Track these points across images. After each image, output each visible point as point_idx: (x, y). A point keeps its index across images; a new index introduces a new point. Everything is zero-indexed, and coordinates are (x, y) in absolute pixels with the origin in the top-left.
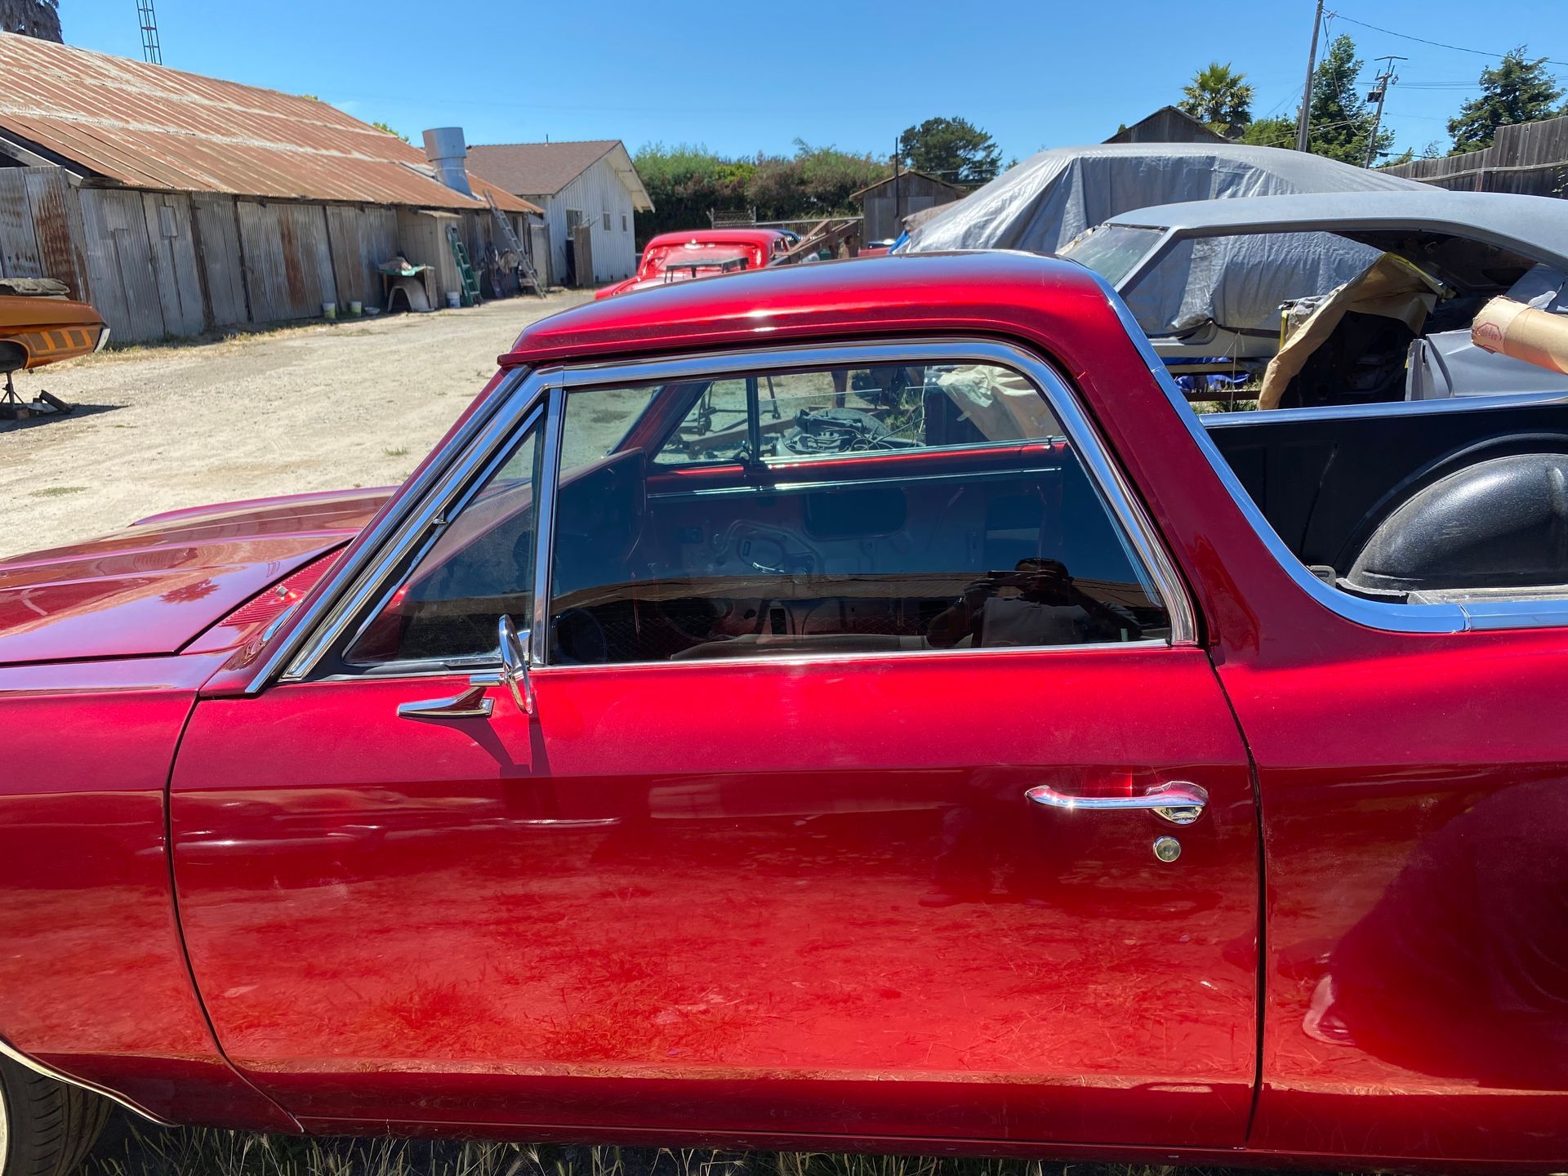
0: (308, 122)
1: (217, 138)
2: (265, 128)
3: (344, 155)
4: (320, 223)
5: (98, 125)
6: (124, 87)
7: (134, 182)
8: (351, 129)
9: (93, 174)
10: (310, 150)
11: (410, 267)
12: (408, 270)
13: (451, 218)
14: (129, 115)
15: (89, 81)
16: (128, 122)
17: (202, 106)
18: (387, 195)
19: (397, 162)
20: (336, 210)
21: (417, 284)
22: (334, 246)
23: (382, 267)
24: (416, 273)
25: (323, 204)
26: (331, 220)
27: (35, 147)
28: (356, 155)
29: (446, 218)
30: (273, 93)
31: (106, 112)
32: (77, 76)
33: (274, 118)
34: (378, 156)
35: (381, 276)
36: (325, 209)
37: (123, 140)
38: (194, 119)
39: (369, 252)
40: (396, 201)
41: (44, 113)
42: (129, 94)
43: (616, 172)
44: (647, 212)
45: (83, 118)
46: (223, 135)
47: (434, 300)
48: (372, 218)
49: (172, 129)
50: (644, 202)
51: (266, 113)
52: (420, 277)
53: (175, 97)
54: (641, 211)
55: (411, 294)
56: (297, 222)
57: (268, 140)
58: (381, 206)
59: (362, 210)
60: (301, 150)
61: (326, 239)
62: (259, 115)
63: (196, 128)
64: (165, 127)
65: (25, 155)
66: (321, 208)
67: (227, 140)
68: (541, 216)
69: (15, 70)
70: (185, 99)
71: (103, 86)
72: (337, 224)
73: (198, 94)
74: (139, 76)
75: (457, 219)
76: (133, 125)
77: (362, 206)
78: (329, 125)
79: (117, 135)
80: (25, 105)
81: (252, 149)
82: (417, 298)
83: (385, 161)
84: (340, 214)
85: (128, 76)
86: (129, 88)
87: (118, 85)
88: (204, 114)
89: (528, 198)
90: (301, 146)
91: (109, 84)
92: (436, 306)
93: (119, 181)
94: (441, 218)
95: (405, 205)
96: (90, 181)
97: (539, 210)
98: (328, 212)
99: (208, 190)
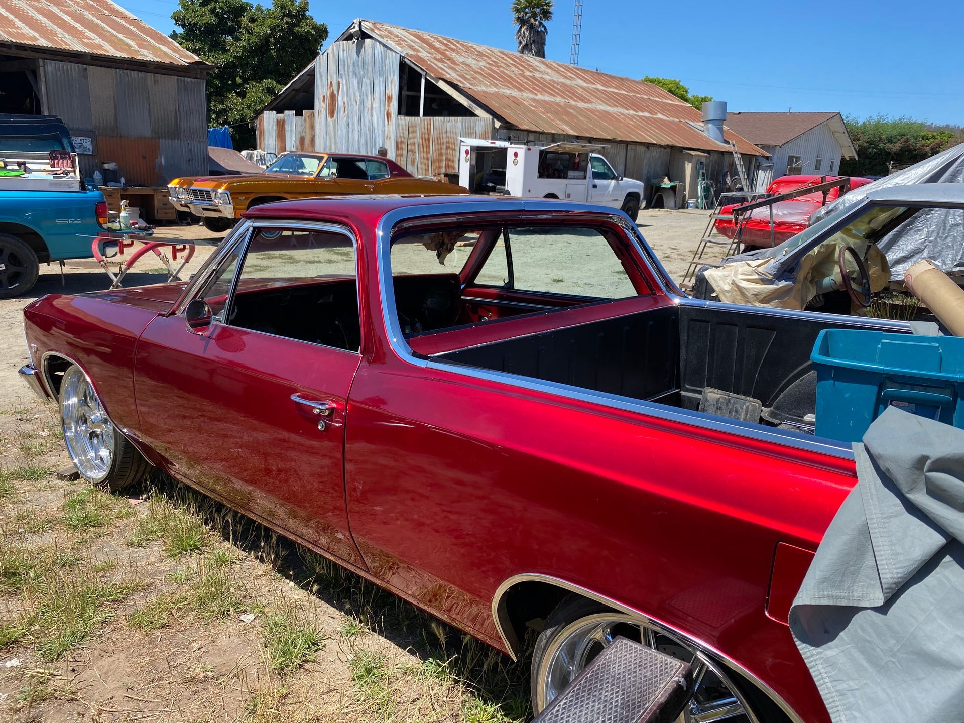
0: (639, 96)
1: (581, 105)
2: (612, 99)
3: (651, 116)
4: (623, 154)
5: (520, 96)
6: (544, 77)
7: (525, 127)
8: (664, 101)
9: (507, 122)
10: (632, 112)
11: (669, 183)
12: (666, 183)
13: (702, 156)
14: (539, 91)
15: (527, 73)
16: (537, 95)
17: (582, 87)
18: (666, 140)
19: (684, 121)
20: (634, 147)
21: (671, 192)
22: (627, 167)
23: (653, 181)
24: (671, 186)
25: (627, 143)
26: (629, 152)
27: (485, 108)
28: (660, 116)
29: (699, 156)
30: (627, 79)
31: (527, 89)
32: (523, 71)
33: (620, 94)
34: (672, 117)
35: (652, 187)
36: (627, 146)
37: (530, 105)
38: (573, 94)
39: (648, 172)
40: (671, 144)
41: (496, 90)
42: (544, 80)
43: (834, 133)
44: (852, 159)
45: (515, 93)
46: (585, 103)
47: (679, 203)
48: (654, 153)
49: (558, 99)
50: (850, 153)
51: (616, 91)
52: (673, 188)
53: (568, 82)
54: (848, 159)
55: (666, 198)
56: (609, 153)
57: (610, 106)
58: (660, 146)
59: (648, 148)
60: (627, 112)
61: (624, 163)
62: (613, 92)
63: (571, 98)
64: (555, 98)
65: (479, 111)
66: (625, 145)
67: (586, 106)
68: (767, 158)
69: (493, 68)
70: (573, 83)
71: (533, 77)
72: (633, 155)
73: (582, 80)
74: (555, 70)
75: (706, 157)
76: (539, 97)
77: (648, 145)
78: (652, 98)
79: (528, 102)
80: (489, 86)
81: (598, 111)
82: (669, 201)
83: (676, 120)
84: (636, 149)
85: (549, 71)
86: (547, 77)
87: (541, 75)
88: (580, 91)
89: (764, 147)
90: (627, 110)
91: (537, 75)
92: (680, 206)
93: (517, 126)
94: (696, 155)
95: (677, 146)
96: (505, 125)
97: (767, 154)
98: (628, 148)
99: (563, 133)
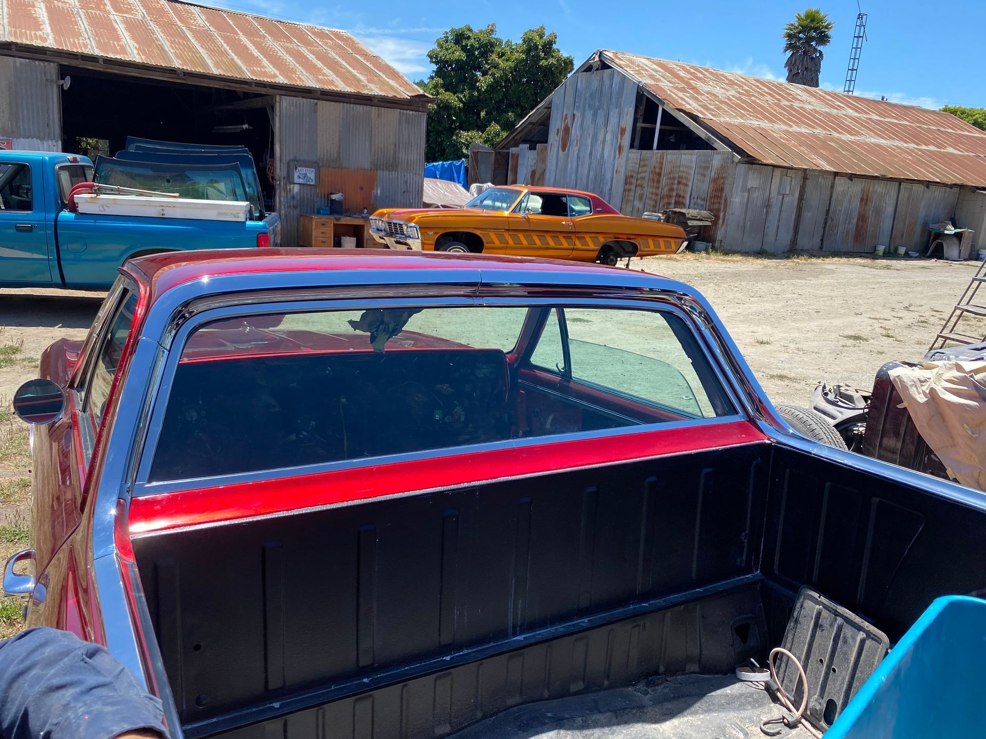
0: (926, 127)
1: (846, 137)
2: (888, 131)
3: (939, 150)
4: (893, 193)
5: (770, 128)
6: (804, 106)
7: (770, 161)
8: (959, 132)
9: (749, 156)
10: (912, 146)
11: (953, 229)
12: (950, 230)
14: (794, 122)
15: (784, 103)
16: (791, 126)
17: (850, 117)
18: (955, 177)
19: (982, 156)
20: (909, 185)
21: (955, 240)
22: (898, 209)
23: (931, 226)
24: (956, 233)
25: (900, 181)
26: (902, 192)
28: (950, 150)
30: (912, 108)
31: (780, 120)
32: (779, 100)
33: (900, 124)
34: (967, 151)
35: (930, 233)
36: (900, 184)
37: (781, 137)
38: (838, 125)
39: (926, 216)
40: (959, 182)
41: (742, 121)
42: (804, 110)
45: (765, 124)
46: (852, 135)
47: (965, 254)
48: (937, 193)
49: (818, 131)
51: (896, 121)
52: (958, 236)
53: (834, 112)
55: (948, 247)
56: (876, 192)
57: (884, 138)
58: (945, 185)
59: (928, 187)
60: (906, 145)
61: (894, 204)
62: (890, 123)
63: (835, 130)
64: (814, 130)
65: (718, 144)
66: (897, 184)
67: (852, 138)
69: (743, 97)
70: (840, 113)
71: (791, 107)
72: (906, 195)
73: (852, 109)
74: (820, 99)
76: (795, 129)
77: (928, 184)
78: (942, 129)
79: (778, 134)
80: (735, 117)
81: (866, 144)
82: (951, 249)
83: (972, 154)
84: (911, 189)
85: (812, 100)
86: (808, 107)
87: (801, 105)
88: (848, 122)
90: (906, 142)
91: (796, 105)
92: (966, 257)
93: (760, 161)
95: (967, 186)
96: (746, 159)
98: (902, 187)
